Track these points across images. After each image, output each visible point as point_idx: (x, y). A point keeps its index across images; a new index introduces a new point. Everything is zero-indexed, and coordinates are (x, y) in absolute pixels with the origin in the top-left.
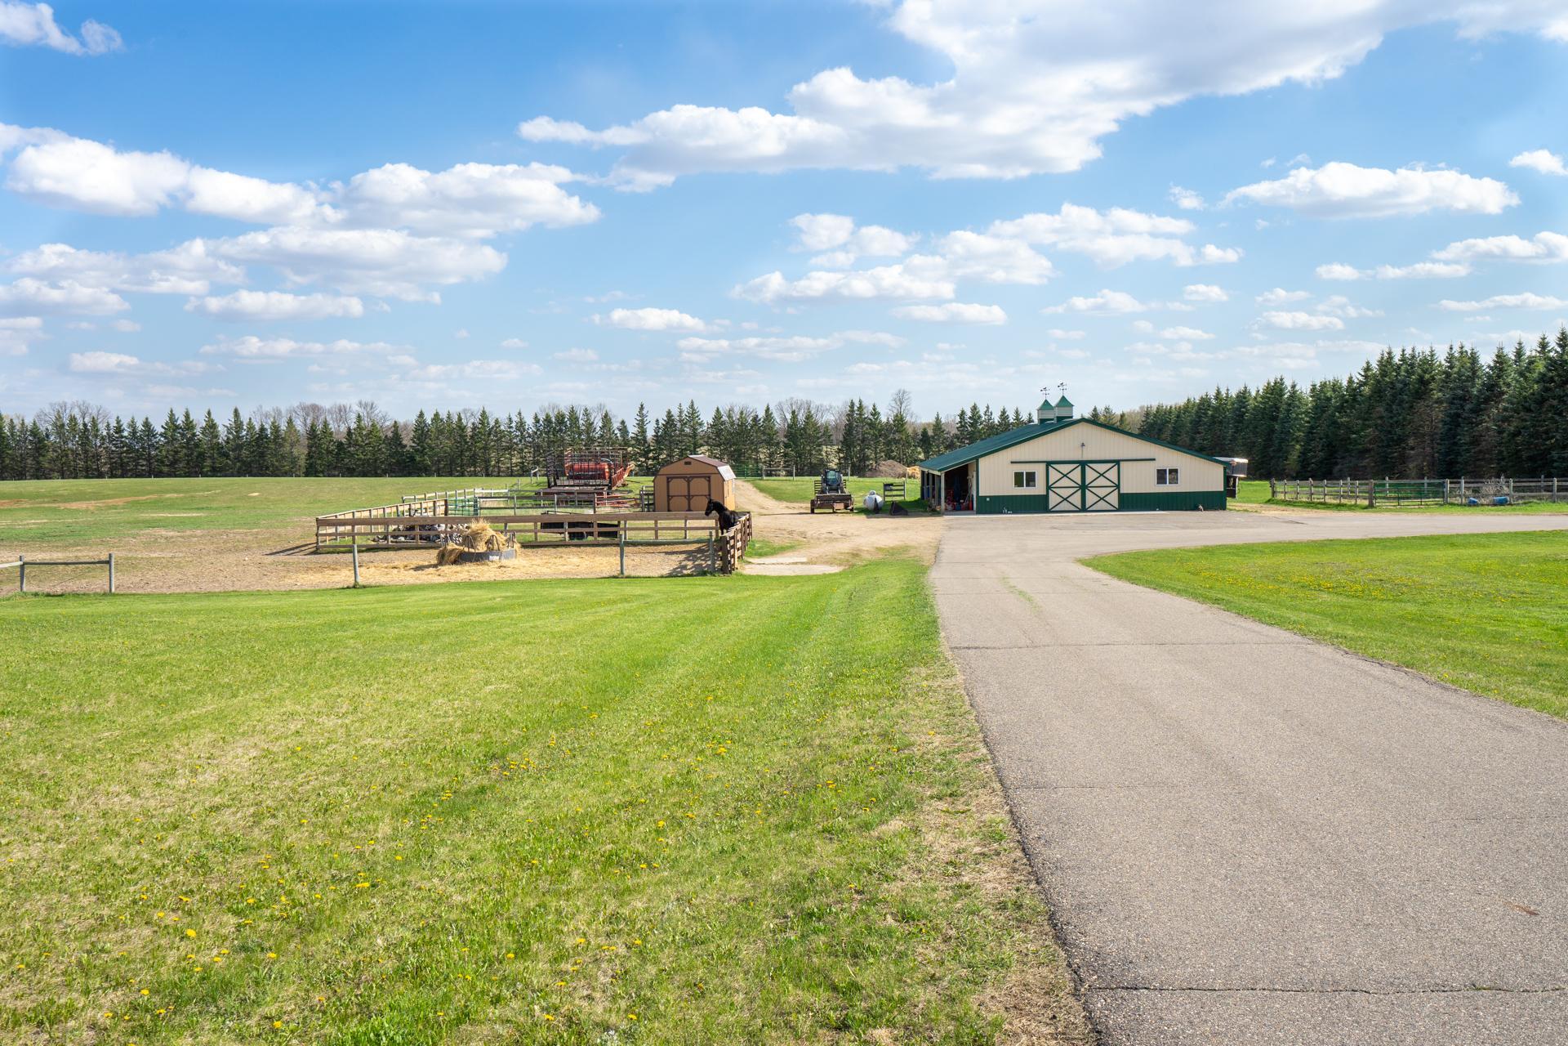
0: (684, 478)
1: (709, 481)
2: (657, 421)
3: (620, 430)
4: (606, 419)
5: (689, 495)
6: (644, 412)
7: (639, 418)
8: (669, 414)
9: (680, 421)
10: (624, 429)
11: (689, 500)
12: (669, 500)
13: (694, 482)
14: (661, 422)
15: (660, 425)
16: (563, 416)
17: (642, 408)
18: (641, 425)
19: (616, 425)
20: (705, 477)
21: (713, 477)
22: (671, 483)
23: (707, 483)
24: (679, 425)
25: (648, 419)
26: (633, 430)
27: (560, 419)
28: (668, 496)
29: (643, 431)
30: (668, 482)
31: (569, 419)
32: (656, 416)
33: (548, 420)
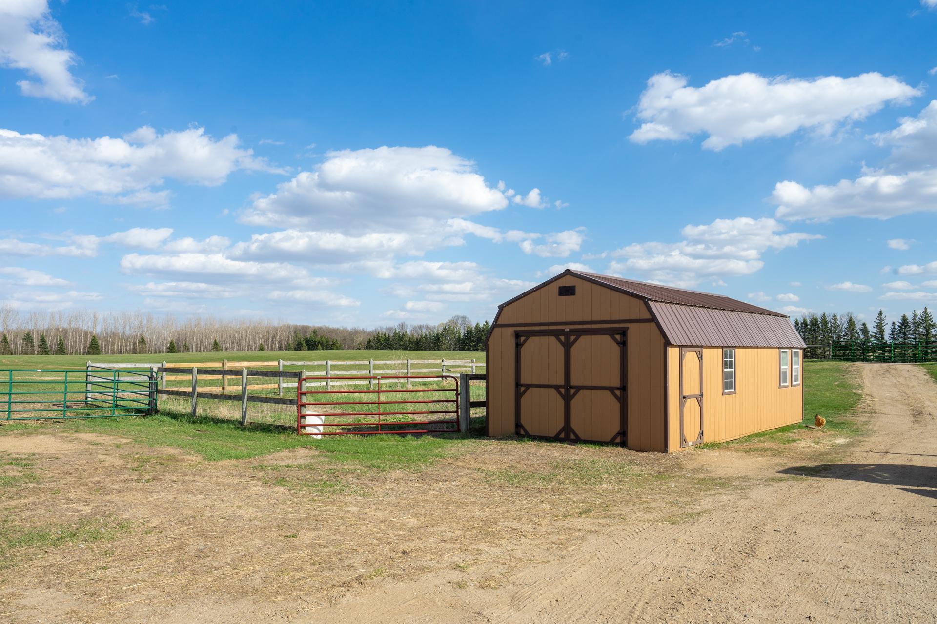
0: (556, 334)
1: (623, 344)
2: (894, 323)
3: (861, 330)
4: (851, 322)
5: (568, 385)
6: (883, 317)
7: (877, 321)
8: (904, 317)
9: (914, 323)
10: (865, 330)
11: (568, 399)
12: (518, 396)
13: (584, 346)
14: (897, 323)
15: (896, 327)
16: (816, 320)
17: (880, 313)
18: (880, 326)
19: (858, 327)
20: (611, 332)
21: (634, 331)
22: (524, 350)
23: (616, 349)
24: (913, 327)
25: (886, 322)
26: (872, 329)
27: (814, 322)
28: (518, 385)
29: (881, 332)
30: (518, 345)
31: (822, 322)
32: (892, 319)
33: (805, 323)
